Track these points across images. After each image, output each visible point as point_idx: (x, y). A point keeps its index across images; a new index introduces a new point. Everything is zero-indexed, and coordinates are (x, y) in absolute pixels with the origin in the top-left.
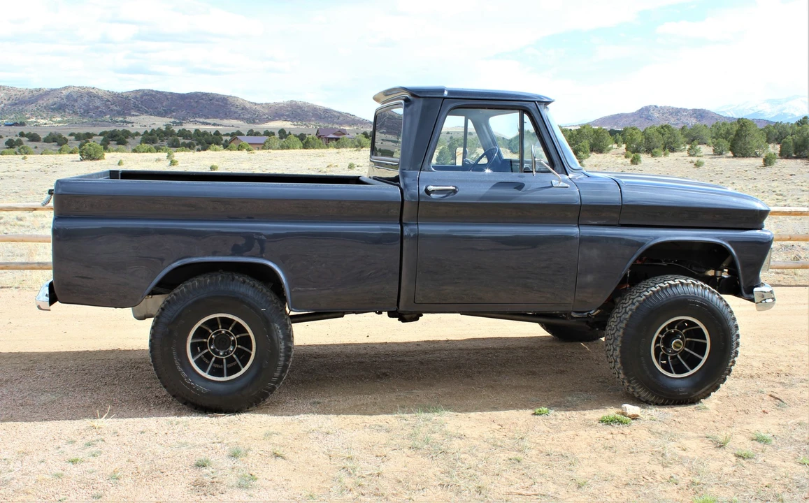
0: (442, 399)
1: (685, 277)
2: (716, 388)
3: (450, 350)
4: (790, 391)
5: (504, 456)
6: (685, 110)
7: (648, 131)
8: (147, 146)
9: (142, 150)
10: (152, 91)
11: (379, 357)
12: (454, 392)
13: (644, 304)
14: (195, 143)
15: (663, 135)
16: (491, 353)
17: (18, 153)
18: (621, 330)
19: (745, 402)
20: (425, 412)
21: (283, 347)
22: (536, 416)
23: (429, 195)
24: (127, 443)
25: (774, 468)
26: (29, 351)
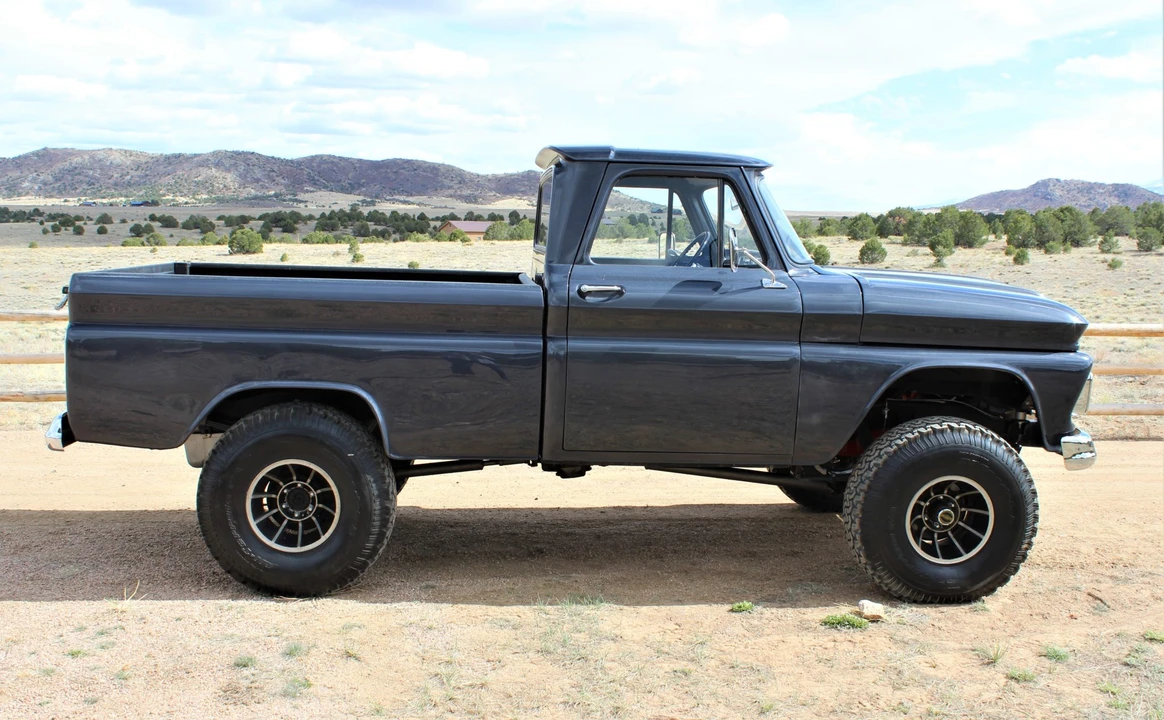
0: (608, 587)
1: (959, 419)
2: (1004, 580)
3: (645, 520)
4: (1122, 588)
5: (667, 667)
6: (1101, 186)
7: (1041, 216)
8: (323, 234)
9: (315, 240)
10: (334, 157)
11: (541, 528)
12: (630, 577)
13: (896, 458)
14: (391, 230)
15: (1063, 221)
16: (702, 526)
17: (146, 243)
18: (862, 494)
19: (1048, 603)
20: (578, 603)
21: (378, 507)
22: (734, 614)
23: (584, 298)
24: (153, 633)
25: (1059, 695)
26: (66, 509)
